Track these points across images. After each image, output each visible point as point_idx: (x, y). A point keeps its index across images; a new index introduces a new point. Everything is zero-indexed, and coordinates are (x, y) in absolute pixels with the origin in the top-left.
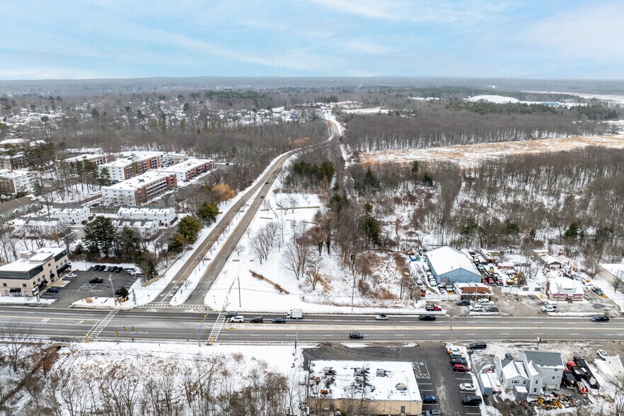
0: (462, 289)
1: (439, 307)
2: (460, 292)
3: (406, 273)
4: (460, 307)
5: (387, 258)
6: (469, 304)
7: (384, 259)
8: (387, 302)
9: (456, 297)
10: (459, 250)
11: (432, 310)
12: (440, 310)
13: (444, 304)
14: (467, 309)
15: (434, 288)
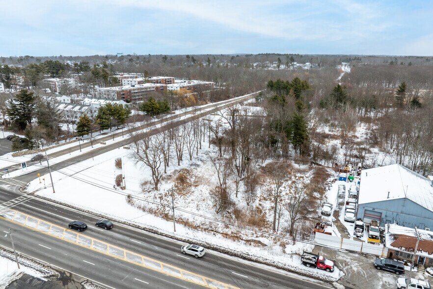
0: (395, 237)
1: (329, 263)
2: (389, 241)
3: (316, 194)
4: (379, 274)
5: (303, 171)
6: (400, 272)
7: (299, 171)
8: (248, 233)
9: (378, 250)
10: (427, 177)
11: (312, 265)
12: (327, 268)
13: (348, 259)
14: (392, 281)
15: (347, 225)
